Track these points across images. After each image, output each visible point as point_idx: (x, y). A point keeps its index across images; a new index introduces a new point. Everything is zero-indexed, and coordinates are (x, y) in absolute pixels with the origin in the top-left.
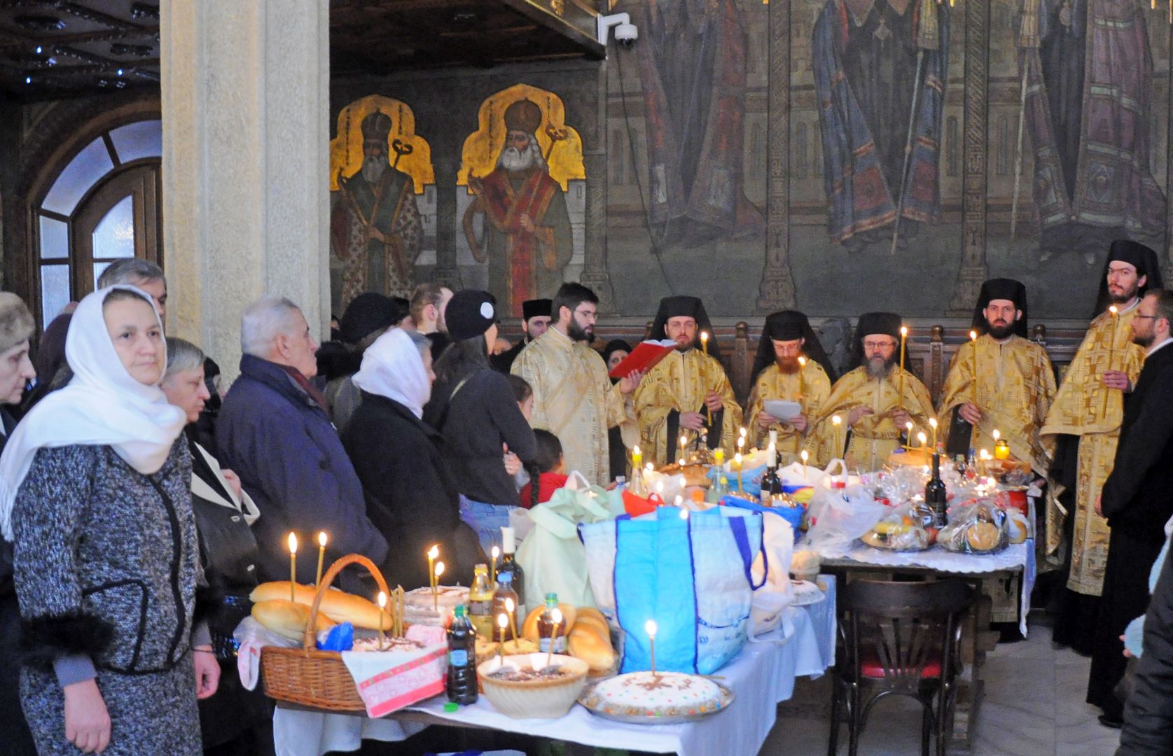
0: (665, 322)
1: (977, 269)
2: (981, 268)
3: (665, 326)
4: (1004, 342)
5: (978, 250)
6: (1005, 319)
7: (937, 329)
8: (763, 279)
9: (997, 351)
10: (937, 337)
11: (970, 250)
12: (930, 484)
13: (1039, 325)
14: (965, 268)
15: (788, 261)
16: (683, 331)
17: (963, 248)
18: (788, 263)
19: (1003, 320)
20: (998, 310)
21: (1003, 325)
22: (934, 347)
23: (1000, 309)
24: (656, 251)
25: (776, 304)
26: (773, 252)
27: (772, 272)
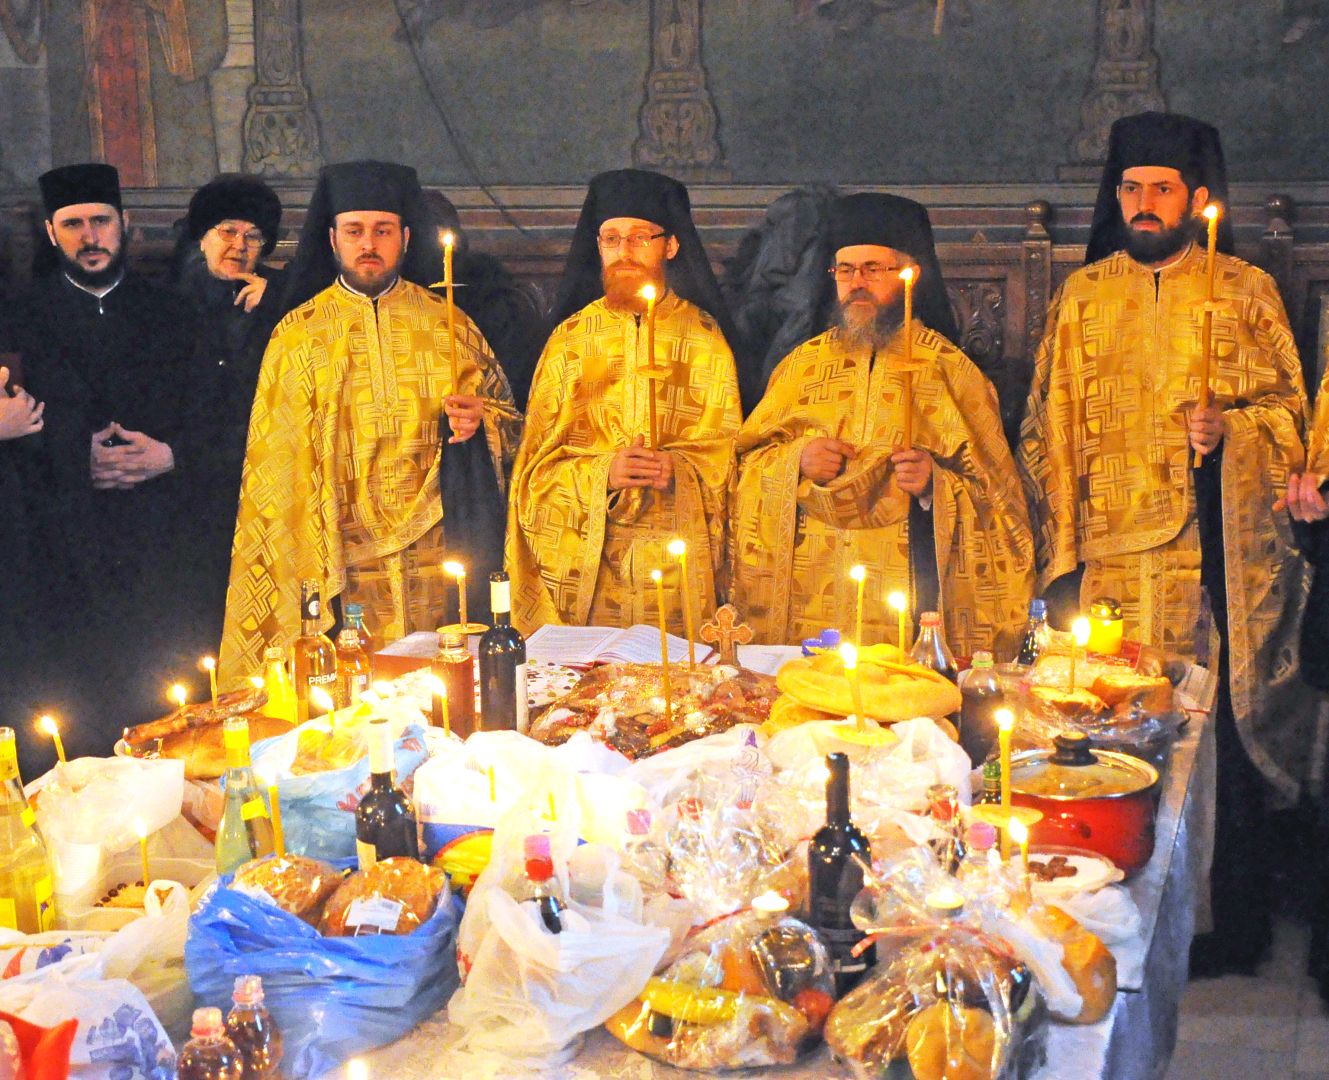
0: (330, 222)
1: (1134, 65)
2: (1145, 64)
3: (331, 230)
4: (1165, 269)
5: (1137, 22)
6: (1157, 213)
7: (1037, 209)
8: (646, 96)
9: (1147, 285)
10: (1037, 229)
11: (1115, 18)
12: (823, 837)
13: (1275, 196)
14: (1106, 64)
15: (700, 51)
16: (369, 247)
17: (1099, 18)
18: (702, 61)
19: (1152, 218)
20: (1139, 195)
21: (1153, 228)
22: (1030, 250)
23: (1146, 188)
24: (408, 35)
25: (676, 156)
26: (666, 35)
27: (664, 81)
